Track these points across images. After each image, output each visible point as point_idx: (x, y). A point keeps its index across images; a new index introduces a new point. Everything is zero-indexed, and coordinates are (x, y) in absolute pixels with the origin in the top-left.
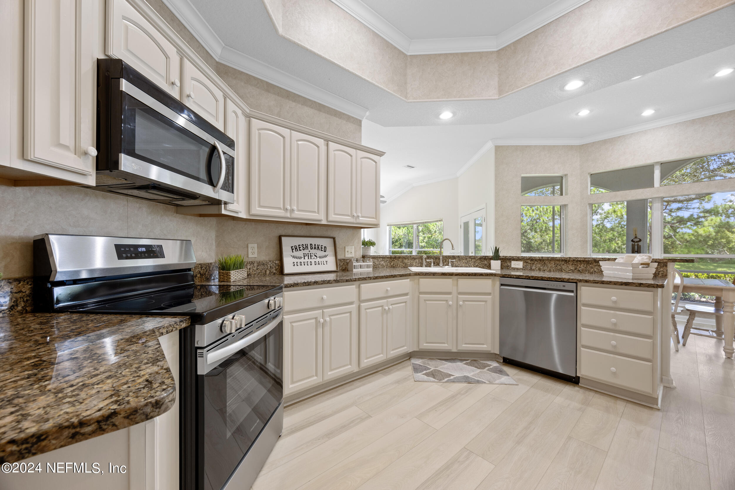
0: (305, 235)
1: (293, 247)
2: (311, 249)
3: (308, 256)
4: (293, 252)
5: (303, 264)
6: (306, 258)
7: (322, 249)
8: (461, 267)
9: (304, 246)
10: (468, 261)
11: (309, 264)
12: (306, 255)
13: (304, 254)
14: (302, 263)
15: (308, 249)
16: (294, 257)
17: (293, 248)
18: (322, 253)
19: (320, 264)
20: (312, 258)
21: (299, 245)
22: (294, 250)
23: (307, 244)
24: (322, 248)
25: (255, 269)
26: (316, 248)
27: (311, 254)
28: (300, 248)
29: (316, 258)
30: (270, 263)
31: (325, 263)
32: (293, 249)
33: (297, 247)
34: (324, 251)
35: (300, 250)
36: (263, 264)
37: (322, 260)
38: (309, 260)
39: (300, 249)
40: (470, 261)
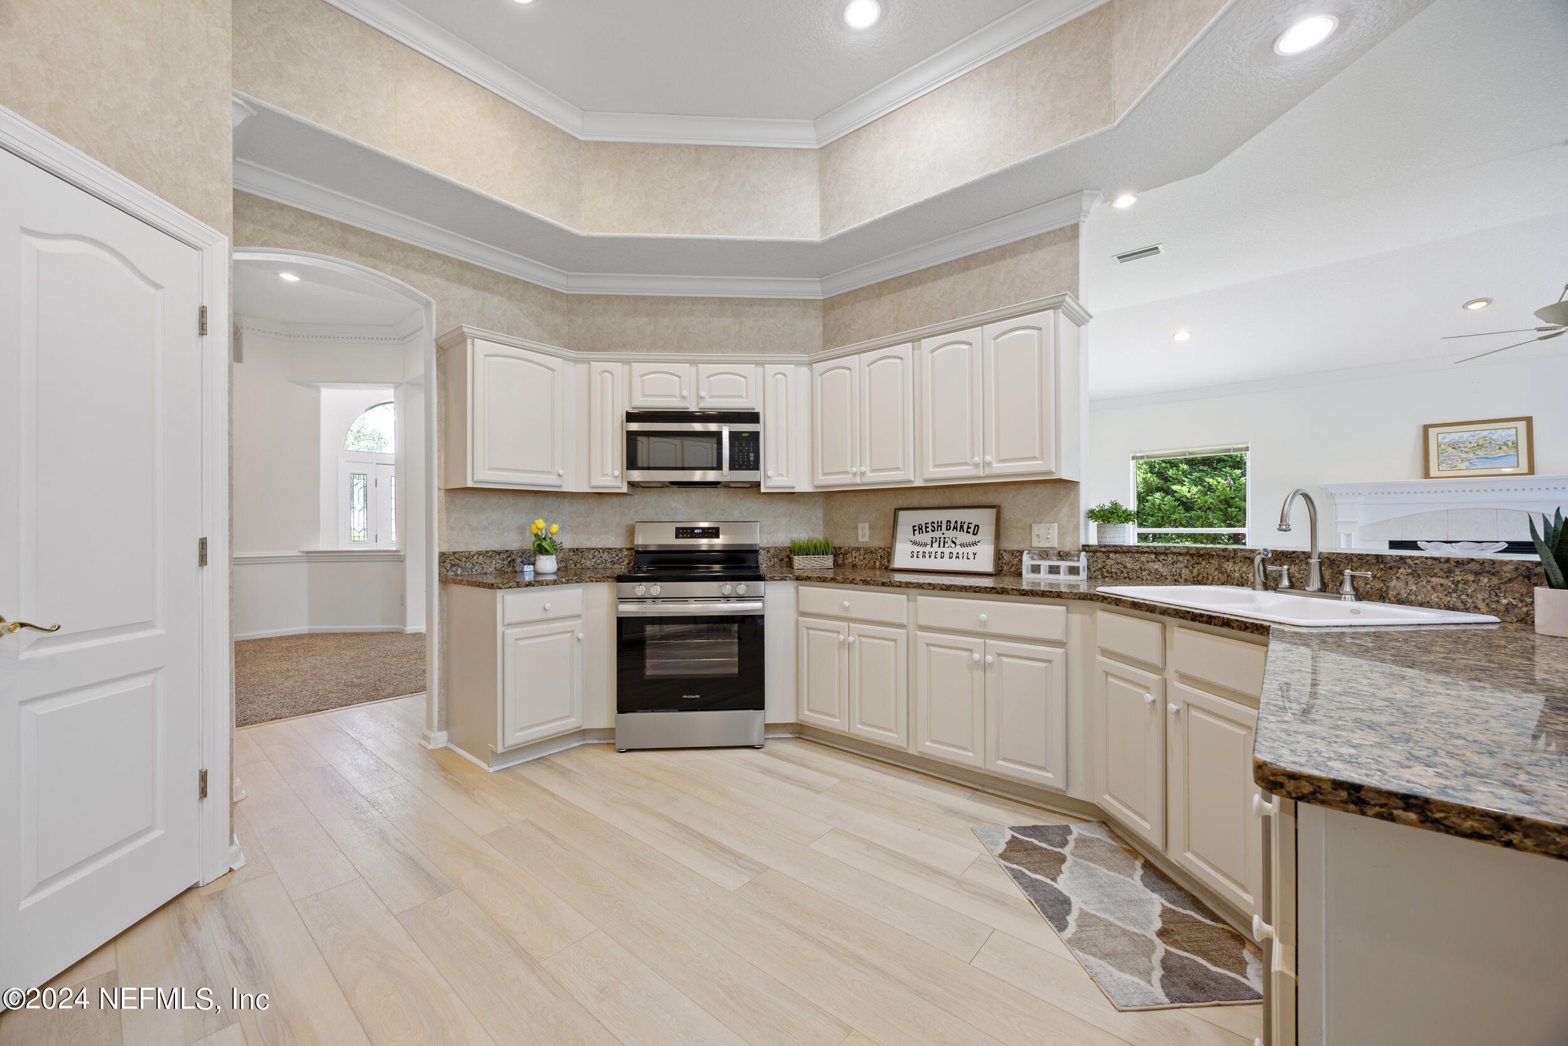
0: (942, 505)
1: (915, 526)
2: (947, 530)
3: (940, 541)
4: (914, 535)
5: (927, 555)
6: (936, 545)
7: (969, 530)
8: (1421, 605)
9: (936, 526)
10: (1457, 583)
11: (939, 555)
12: (936, 541)
13: (932, 538)
14: (927, 553)
15: (941, 530)
16: (915, 543)
17: (915, 528)
18: (970, 538)
19: (961, 557)
20: (946, 545)
21: (926, 524)
22: (917, 532)
23: (941, 522)
24: (970, 528)
25: (861, 558)
26: (956, 528)
27: (945, 538)
28: (928, 527)
29: (953, 545)
30: (880, 551)
31: (971, 556)
32: (916, 530)
33: (922, 526)
34: (973, 534)
35: (927, 532)
36: (871, 552)
37: (966, 550)
38: (940, 550)
39: (928, 530)
40: (1466, 582)
